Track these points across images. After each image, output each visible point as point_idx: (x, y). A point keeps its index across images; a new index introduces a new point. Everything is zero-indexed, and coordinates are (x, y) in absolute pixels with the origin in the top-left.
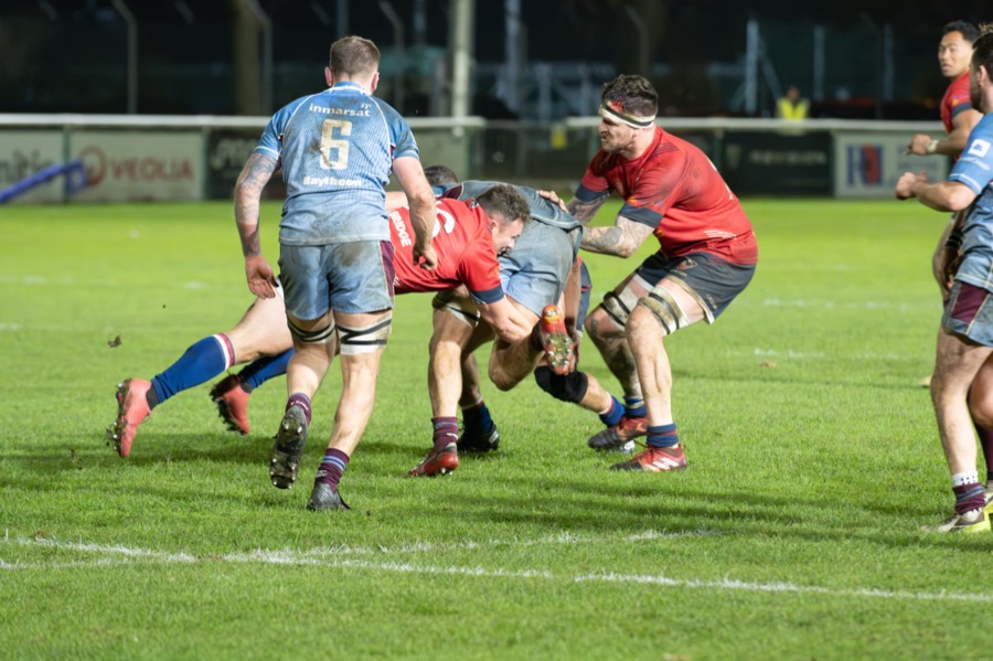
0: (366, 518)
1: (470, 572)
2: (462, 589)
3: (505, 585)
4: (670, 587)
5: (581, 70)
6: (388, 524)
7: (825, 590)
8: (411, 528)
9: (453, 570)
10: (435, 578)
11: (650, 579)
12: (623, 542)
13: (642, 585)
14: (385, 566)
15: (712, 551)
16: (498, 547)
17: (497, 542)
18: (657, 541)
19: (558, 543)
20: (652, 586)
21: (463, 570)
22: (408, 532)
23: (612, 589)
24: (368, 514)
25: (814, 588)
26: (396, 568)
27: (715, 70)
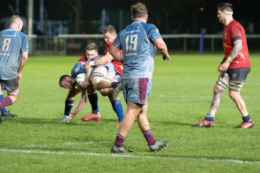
0: (17, 139)
1: (46, 153)
2: (45, 157)
3: (56, 156)
4: (98, 156)
5: (59, 22)
6: (23, 140)
7: (139, 156)
8: (29, 141)
9: (41, 152)
10: (37, 154)
11: (93, 154)
12: (85, 145)
13: (91, 155)
14: (23, 151)
15: (108, 147)
16: (52, 146)
17: (52, 145)
18: (93, 144)
19: (68, 145)
20: (94, 156)
21: (44, 152)
22: (28, 142)
23: (83, 157)
24: (17, 138)
25: (136, 156)
26: (26, 152)
27: (94, 22)
